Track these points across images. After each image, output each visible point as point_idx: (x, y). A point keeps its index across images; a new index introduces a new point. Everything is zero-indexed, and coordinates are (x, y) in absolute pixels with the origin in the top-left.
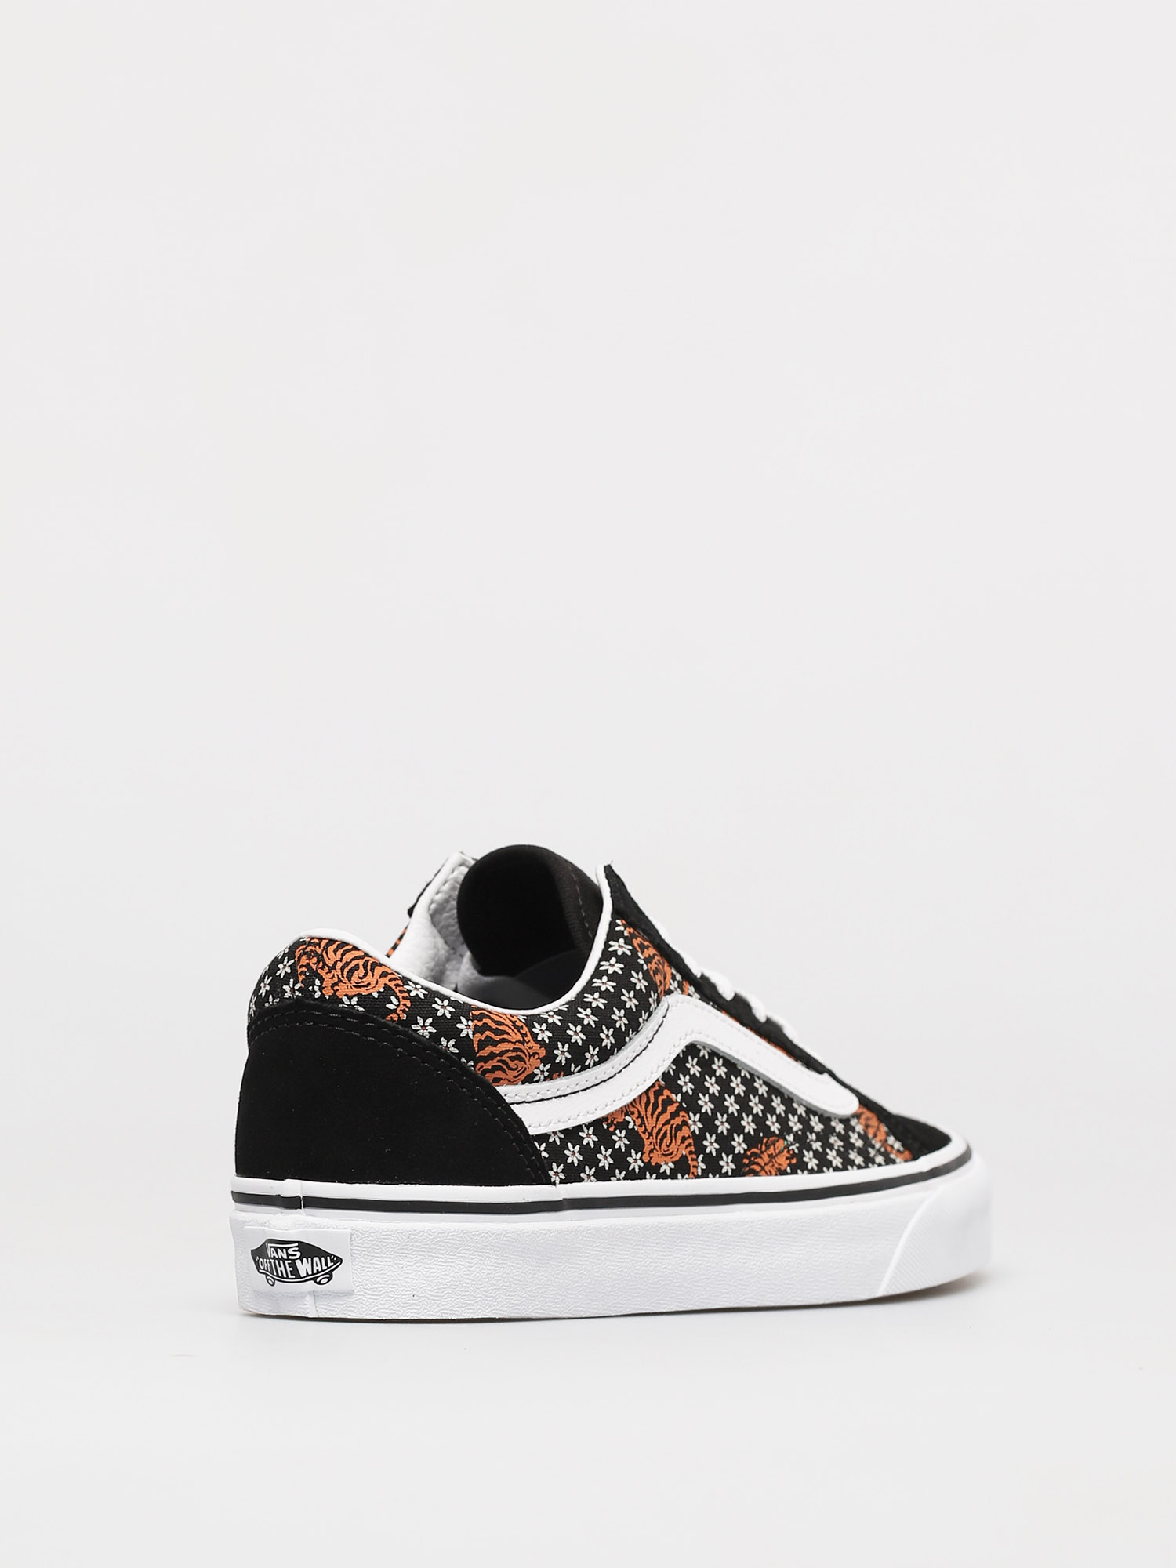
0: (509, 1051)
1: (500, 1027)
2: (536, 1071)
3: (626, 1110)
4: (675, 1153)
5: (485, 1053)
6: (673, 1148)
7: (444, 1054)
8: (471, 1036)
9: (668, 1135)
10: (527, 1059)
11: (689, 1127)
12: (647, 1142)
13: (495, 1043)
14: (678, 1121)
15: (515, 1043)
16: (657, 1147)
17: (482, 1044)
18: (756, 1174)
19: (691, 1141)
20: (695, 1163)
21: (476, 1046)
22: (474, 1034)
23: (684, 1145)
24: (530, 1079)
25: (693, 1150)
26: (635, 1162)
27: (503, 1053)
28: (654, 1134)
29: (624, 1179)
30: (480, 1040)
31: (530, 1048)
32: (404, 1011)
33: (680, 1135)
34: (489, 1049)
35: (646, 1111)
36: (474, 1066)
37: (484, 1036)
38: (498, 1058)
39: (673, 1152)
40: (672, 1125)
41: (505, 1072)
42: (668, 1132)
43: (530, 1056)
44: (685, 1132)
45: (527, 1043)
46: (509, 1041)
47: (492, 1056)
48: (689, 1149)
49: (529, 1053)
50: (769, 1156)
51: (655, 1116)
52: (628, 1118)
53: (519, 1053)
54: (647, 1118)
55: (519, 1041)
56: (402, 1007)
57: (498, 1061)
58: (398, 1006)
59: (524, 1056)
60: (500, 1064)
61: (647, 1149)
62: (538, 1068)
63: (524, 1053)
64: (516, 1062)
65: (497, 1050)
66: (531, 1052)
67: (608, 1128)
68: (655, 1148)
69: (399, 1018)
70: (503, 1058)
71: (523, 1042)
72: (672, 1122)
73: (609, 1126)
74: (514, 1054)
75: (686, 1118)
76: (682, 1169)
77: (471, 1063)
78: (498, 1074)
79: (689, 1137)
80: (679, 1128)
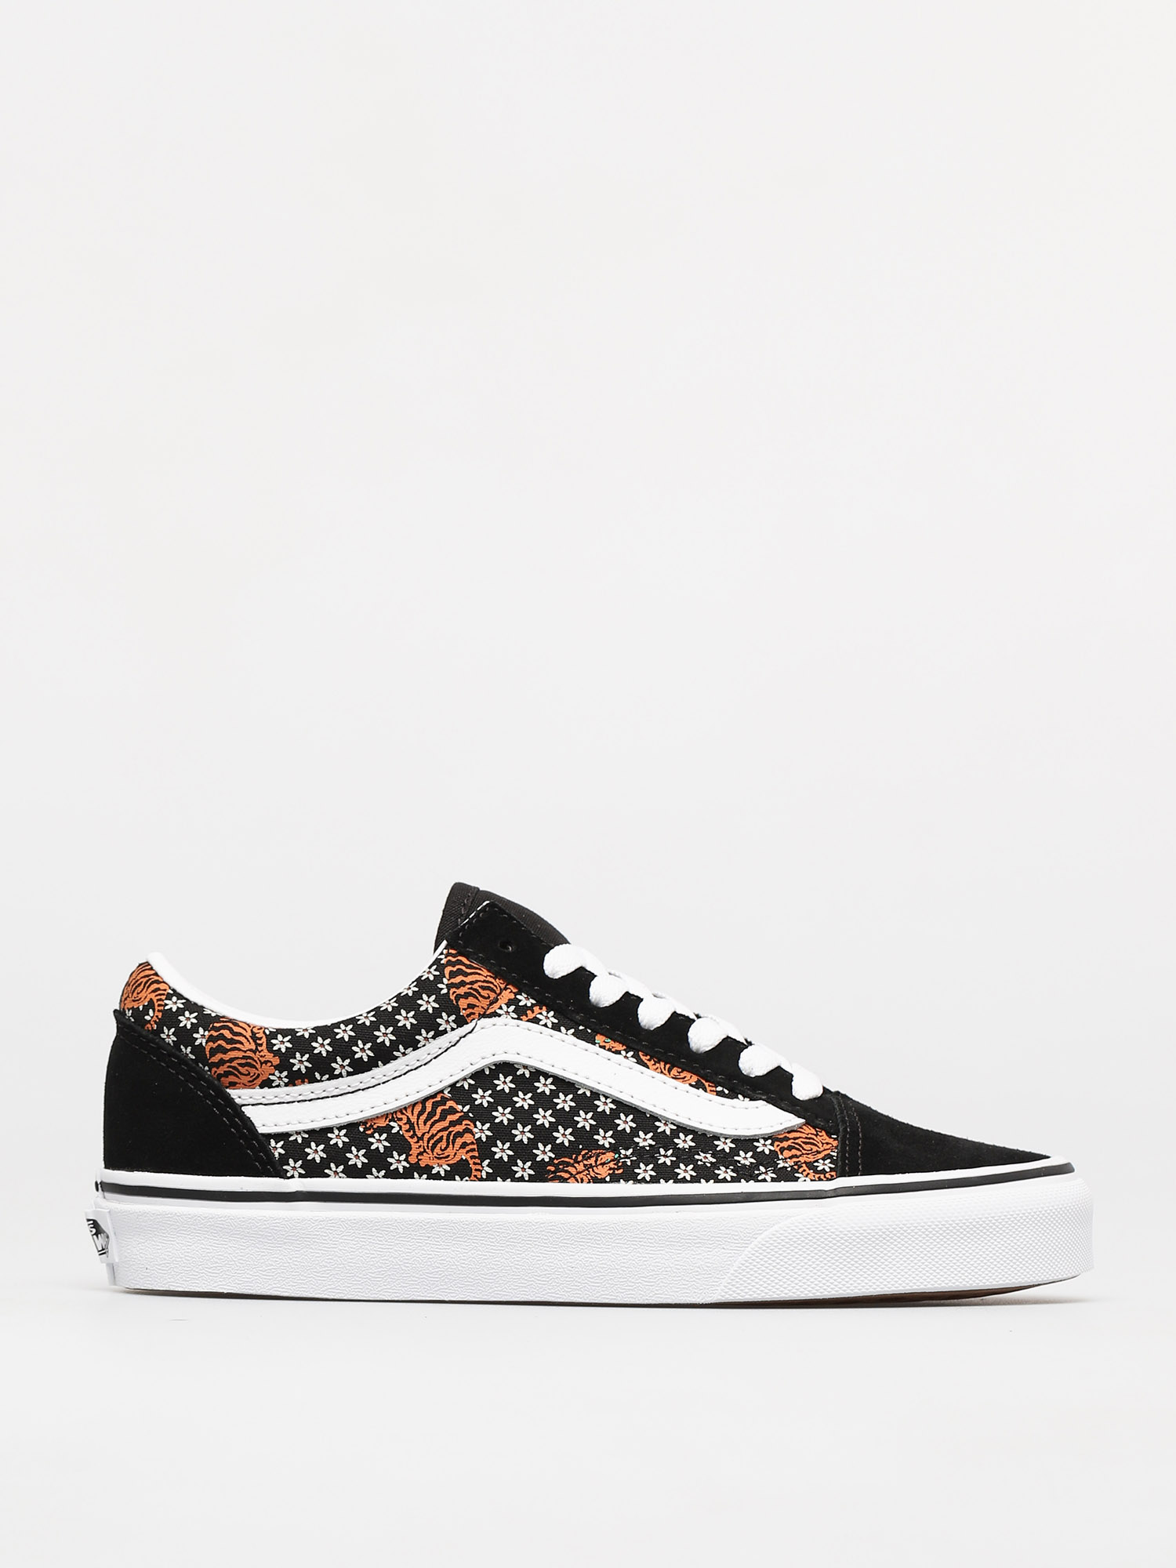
0: (238, 1058)
1: (235, 1038)
2: (272, 1077)
3: (391, 1116)
4: (451, 1157)
5: (215, 1059)
6: (450, 1151)
7: (183, 1060)
8: (204, 1044)
9: (444, 1140)
10: (258, 1066)
11: (474, 1135)
12: (414, 1146)
13: (225, 1051)
14: (459, 1128)
15: (245, 1052)
16: (429, 1151)
17: (213, 1052)
18: (565, 1180)
19: (475, 1147)
20: (479, 1167)
21: (207, 1053)
22: (206, 1043)
23: (465, 1151)
24: (267, 1084)
25: (477, 1155)
26: (398, 1162)
27: (232, 1060)
28: (426, 1139)
29: (383, 1177)
30: (211, 1048)
31: (261, 1056)
32: (155, 1022)
33: (459, 1141)
34: (219, 1056)
35: (418, 1119)
36: (210, 1070)
37: (216, 1044)
38: (228, 1064)
39: (449, 1156)
40: (450, 1132)
41: (238, 1077)
42: (445, 1138)
43: (262, 1064)
44: (468, 1138)
45: (260, 1052)
46: (239, 1049)
47: (222, 1062)
48: (471, 1154)
49: (260, 1061)
50: (585, 1165)
51: (429, 1123)
52: (392, 1124)
53: (249, 1061)
54: (418, 1124)
55: (251, 1050)
56: (155, 1019)
57: (229, 1067)
58: (152, 1017)
59: (255, 1063)
60: (231, 1069)
61: (414, 1152)
62: (274, 1074)
63: (255, 1061)
64: (246, 1068)
65: (226, 1057)
66: (263, 1060)
67: (364, 1131)
68: (425, 1151)
69: (152, 1028)
70: (232, 1064)
71: (254, 1052)
72: (450, 1129)
73: (366, 1129)
74: (243, 1061)
75: (471, 1127)
76: (460, 1170)
77: (207, 1068)
78: (232, 1079)
79: (472, 1143)
80: (460, 1135)
